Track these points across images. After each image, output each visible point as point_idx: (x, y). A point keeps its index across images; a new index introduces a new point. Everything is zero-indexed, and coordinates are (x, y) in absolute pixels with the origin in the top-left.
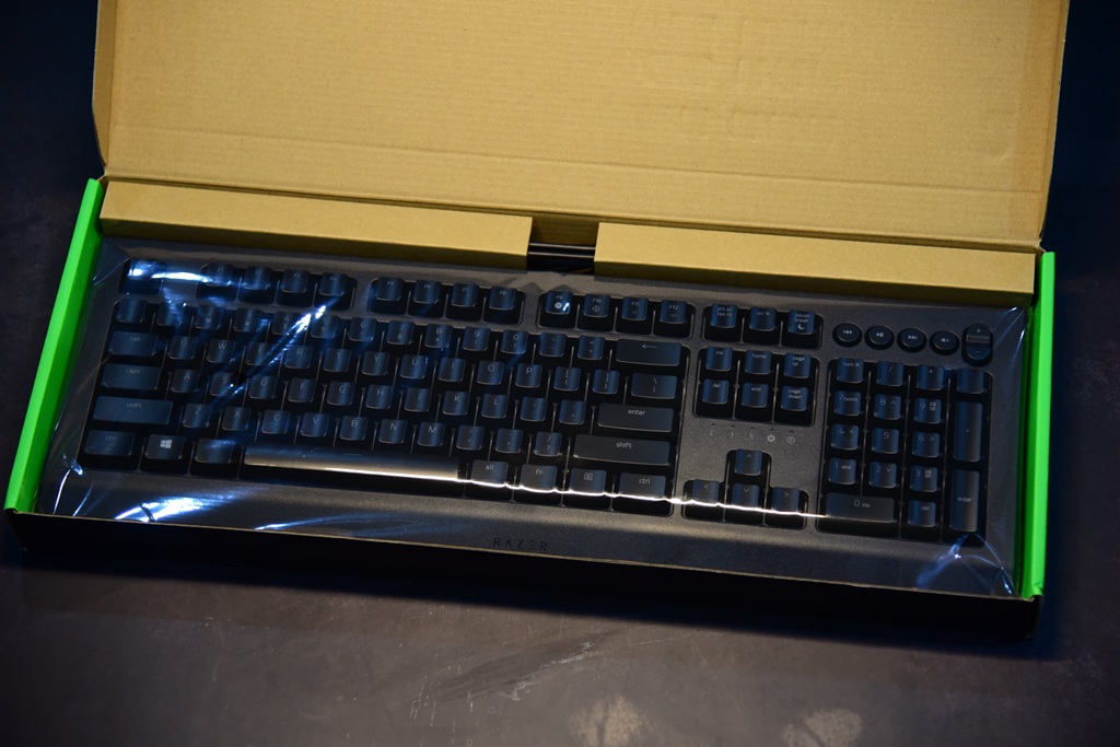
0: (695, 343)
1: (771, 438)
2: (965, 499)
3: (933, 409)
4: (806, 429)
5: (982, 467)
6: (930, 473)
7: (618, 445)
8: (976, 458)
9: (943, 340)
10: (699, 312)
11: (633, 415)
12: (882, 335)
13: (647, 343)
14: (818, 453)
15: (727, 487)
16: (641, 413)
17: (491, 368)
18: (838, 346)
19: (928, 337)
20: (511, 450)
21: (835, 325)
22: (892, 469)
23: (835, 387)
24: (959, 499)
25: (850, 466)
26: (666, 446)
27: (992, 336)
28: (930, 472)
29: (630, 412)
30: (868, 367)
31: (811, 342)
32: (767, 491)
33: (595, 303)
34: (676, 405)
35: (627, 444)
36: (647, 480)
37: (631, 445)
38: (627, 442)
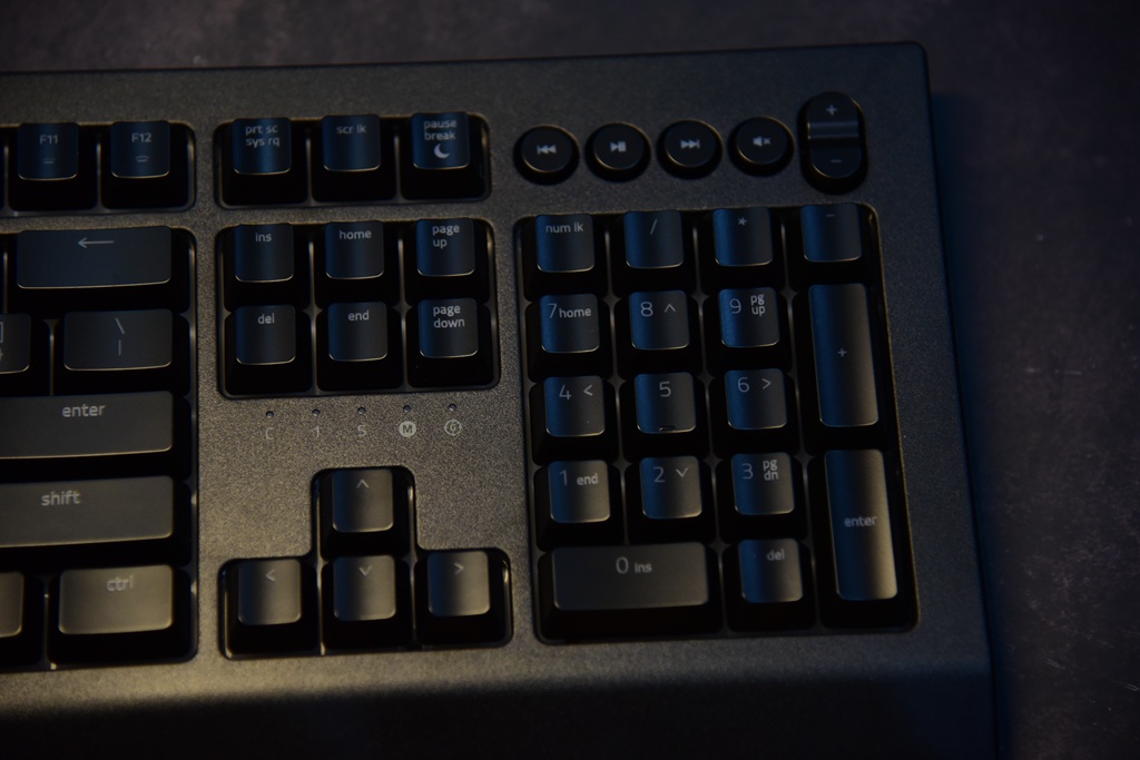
0: (205, 219)
1: (408, 429)
2: (859, 521)
3: (760, 311)
4: (482, 395)
5: (884, 436)
6: (775, 468)
7: (47, 501)
8: (872, 416)
9: (758, 142)
10: (205, 141)
11: (77, 419)
12: (622, 147)
13: (90, 234)
14: (519, 451)
15: (321, 564)
16: (94, 411)
18: (530, 186)
19: (722, 136)
21: (516, 133)
22: (687, 470)
23: (535, 285)
24: (848, 522)
25: (594, 477)
26: (162, 486)
27: (860, 117)
28: (773, 465)
29: (67, 412)
30: (600, 224)
31: (469, 183)
32: (414, 559)
34: (177, 381)
35: (68, 495)
36: (126, 581)
37: (76, 495)
38: (66, 491)
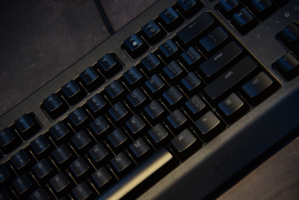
0: (209, 7)
1: (287, 15)
7: (226, 77)
11: (218, 59)
13: (190, 24)
15: (292, 52)
16: (220, 55)
17: (134, 95)
20: (183, 121)
29: (215, 59)
33: (150, 28)
34: (231, 38)
35: (230, 73)
36: (256, 81)
37: (231, 72)
38: (228, 73)
